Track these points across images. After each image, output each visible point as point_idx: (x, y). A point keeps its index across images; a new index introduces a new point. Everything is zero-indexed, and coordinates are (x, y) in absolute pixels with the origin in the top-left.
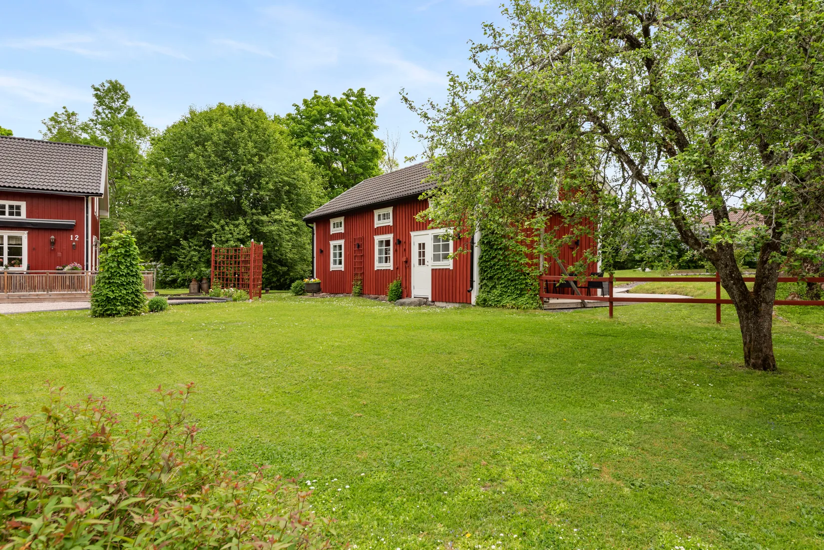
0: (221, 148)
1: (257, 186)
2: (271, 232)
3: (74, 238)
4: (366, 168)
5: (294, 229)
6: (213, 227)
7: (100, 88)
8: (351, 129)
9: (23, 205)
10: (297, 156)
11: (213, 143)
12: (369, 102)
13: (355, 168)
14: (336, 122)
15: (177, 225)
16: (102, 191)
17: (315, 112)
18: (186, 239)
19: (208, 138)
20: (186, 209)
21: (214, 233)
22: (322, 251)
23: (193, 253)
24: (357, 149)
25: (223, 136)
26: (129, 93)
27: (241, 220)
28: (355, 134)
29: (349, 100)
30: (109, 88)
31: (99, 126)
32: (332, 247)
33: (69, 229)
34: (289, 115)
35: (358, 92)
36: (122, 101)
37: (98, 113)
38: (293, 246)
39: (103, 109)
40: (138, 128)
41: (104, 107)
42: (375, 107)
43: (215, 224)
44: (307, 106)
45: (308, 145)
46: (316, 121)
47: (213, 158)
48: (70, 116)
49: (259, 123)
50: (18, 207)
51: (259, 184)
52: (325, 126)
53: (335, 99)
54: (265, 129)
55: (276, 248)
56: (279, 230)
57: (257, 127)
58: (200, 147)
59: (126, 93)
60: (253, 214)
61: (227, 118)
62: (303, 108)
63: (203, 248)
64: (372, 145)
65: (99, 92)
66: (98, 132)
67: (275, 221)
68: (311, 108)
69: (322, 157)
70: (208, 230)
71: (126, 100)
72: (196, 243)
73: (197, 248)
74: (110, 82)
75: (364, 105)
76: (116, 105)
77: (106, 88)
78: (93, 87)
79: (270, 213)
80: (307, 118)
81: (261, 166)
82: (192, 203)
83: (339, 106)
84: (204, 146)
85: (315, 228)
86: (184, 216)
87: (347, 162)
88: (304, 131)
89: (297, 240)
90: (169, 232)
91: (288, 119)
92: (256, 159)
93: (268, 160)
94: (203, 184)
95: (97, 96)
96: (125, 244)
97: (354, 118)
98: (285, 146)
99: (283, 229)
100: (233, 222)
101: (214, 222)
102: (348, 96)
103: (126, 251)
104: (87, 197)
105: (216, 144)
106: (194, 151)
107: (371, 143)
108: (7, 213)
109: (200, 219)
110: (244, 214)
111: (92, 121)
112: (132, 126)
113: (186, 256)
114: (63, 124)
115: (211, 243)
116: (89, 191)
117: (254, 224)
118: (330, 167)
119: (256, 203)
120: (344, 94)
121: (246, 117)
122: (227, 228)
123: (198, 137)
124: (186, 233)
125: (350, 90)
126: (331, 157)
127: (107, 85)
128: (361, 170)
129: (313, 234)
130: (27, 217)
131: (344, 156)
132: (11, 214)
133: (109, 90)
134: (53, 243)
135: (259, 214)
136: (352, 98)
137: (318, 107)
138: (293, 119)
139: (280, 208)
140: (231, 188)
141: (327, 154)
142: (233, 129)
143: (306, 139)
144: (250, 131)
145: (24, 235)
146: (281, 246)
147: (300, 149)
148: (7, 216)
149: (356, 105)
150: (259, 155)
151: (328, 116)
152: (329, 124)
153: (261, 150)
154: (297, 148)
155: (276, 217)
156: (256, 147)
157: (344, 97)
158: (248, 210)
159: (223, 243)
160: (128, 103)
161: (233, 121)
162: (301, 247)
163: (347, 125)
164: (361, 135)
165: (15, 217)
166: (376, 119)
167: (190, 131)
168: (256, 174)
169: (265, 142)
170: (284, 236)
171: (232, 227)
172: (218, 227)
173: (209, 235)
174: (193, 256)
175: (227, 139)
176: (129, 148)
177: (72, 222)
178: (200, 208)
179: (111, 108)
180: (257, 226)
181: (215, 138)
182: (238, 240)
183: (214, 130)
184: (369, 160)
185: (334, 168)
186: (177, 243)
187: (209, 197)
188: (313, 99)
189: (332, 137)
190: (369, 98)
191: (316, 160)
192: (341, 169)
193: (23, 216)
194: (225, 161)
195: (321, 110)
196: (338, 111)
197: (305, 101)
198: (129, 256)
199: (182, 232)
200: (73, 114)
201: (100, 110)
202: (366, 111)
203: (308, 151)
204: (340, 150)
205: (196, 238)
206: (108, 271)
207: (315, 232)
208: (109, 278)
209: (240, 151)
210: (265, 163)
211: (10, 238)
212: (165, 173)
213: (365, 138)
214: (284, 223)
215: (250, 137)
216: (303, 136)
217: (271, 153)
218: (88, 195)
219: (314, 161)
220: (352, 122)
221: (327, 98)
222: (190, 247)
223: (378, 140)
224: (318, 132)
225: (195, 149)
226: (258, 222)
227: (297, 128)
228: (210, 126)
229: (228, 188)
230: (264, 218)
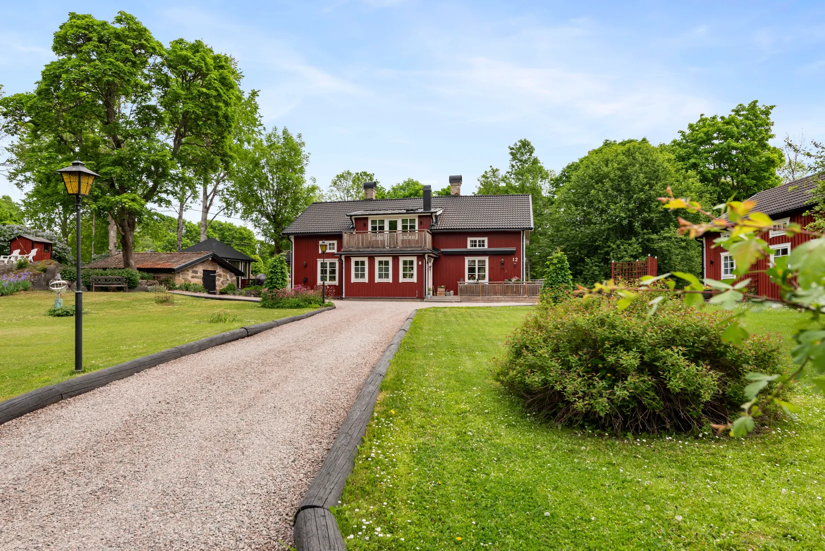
0: (616, 182)
1: (647, 210)
2: (661, 248)
3: (515, 260)
4: (759, 179)
5: (683, 244)
6: (609, 247)
7: (514, 147)
8: (742, 144)
9: (486, 239)
10: (685, 178)
11: (610, 179)
12: (763, 112)
13: (747, 181)
14: (725, 139)
15: (582, 246)
16: (532, 226)
17: (702, 135)
18: (588, 257)
19: (606, 176)
20: (589, 234)
21: (611, 251)
22: (712, 263)
23: (594, 268)
24: (749, 161)
25: (619, 173)
26: (534, 147)
27: (634, 240)
28: (746, 148)
29: (740, 115)
30: (520, 146)
31: (513, 176)
32: (722, 258)
33: (512, 254)
34: (674, 141)
35: (750, 105)
36: (529, 154)
37: (513, 166)
38: (682, 259)
39: (516, 163)
40: (541, 172)
41: (517, 161)
42: (770, 116)
43: (612, 245)
44: (693, 130)
45: (695, 166)
46: (701, 143)
47: (610, 191)
48: (494, 171)
49: (649, 157)
50: (483, 241)
51: (649, 208)
52: (713, 144)
53: (722, 118)
54: (655, 161)
55: (666, 262)
56: (668, 246)
57: (647, 160)
58: (600, 184)
59: (532, 147)
60: (644, 234)
61: (621, 157)
62: (688, 132)
63: (602, 264)
64: (768, 156)
65: (513, 151)
66: (513, 181)
67: (665, 238)
68: (697, 131)
69: (710, 175)
70: (606, 249)
71: (532, 152)
72: (597, 260)
73: (598, 264)
74: (521, 141)
75: (757, 117)
76: (525, 157)
77: (518, 147)
78: (509, 147)
79: (659, 232)
80: (692, 141)
81: (652, 192)
82: (593, 229)
83: (728, 123)
84: (603, 183)
85: (704, 242)
86: (587, 239)
87: (738, 176)
88: (691, 154)
89: (685, 254)
90: (576, 253)
91: (673, 146)
92: (647, 187)
93: (657, 187)
94: (601, 213)
95: (512, 154)
96: (561, 261)
97: (745, 132)
98: (673, 172)
99: (672, 245)
100: (627, 242)
101: (611, 242)
102: (737, 112)
103: (562, 266)
104: (523, 231)
105: (612, 180)
106: (594, 188)
107: (766, 153)
108: (477, 245)
109: (600, 241)
110: (636, 234)
111: (508, 172)
112: (537, 172)
113: (589, 271)
114: (490, 179)
115: (610, 259)
116: (524, 227)
117: (645, 242)
118: (718, 183)
119: (647, 224)
120: (733, 111)
121: (637, 154)
122: (622, 247)
123: (598, 177)
124: (589, 252)
125: (740, 105)
126: (719, 173)
127: (519, 144)
128: (755, 182)
129: (703, 248)
130: (489, 247)
131: (734, 171)
132: (480, 246)
133: (520, 148)
134: (503, 264)
135: (649, 233)
136: (742, 113)
137: (705, 130)
138: (679, 144)
139: (669, 227)
140: (625, 214)
141: (714, 172)
142: (626, 165)
143: (692, 161)
144: (642, 165)
145: (486, 259)
146: (670, 259)
147: (687, 172)
148: (477, 247)
149: (747, 119)
150: (649, 184)
151: (715, 135)
152: (716, 142)
153: (651, 179)
154: (684, 171)
155: (666, 235)
156: (646, 178)
157: (733, 113)
158: (639, 230)
159: (619, 259)
160: (533, 155)
161: (626, 159)
162: (690, 260)
163: (737, 140)
164: (754, 147)
165: (474, 248)
166: (772, 127)
167: (591, 172)
168: (647, 200)
169: (655, 172)
170: (673, 250)
171: (626, 246)
172: (614, 246)
173: (607, 253)
174: (594, 270)
175: (621, 174)
176: (535, 190)
177: (514, 249)
178: (600, 232)
179: (521, 161)
180: (648, 244)
181: (612, 176)
182: (632, 256)
183: (611, 169)
184: (763, 170)
185: (723, 183)
186: (582, 260)
187: (607, 223)
188: (699, 121)
189: (720, 154)
190: (763, 109)
191: (704, 179)
192: (731, 183)
193: (486, 247)
194: (619, 192)
195: (708, 131)
196: (727, 129)
197: (691, 126)
198: (563, 269)
199: (586, 252)
200: (497, 170)
201: (514, 163)
202: (759, 122)
203: (695, 173)
204: (729, 165)
205: (596, 256)
206: (550, 279)
207: (705, 246)
208: (551, 284)
209: (633, 183)
210: (654, 190)
211: (479, 261)
212: (574, 208)
213: (759, 150)
214: (673, 239)
215: (641, 169)
216: (689, 159)
217: (659, 180)
218: (524, 229)
219: (701, 181)
220: (744, 136)
221: (714, 118)
222: (592, 263)
223: (774, 148)
224: (705, 152)
225: (595, 186)
226: (648, 240)
227: (682, 152)
228: (607, 165)
229: (622, 215)
230: (654, 236)
